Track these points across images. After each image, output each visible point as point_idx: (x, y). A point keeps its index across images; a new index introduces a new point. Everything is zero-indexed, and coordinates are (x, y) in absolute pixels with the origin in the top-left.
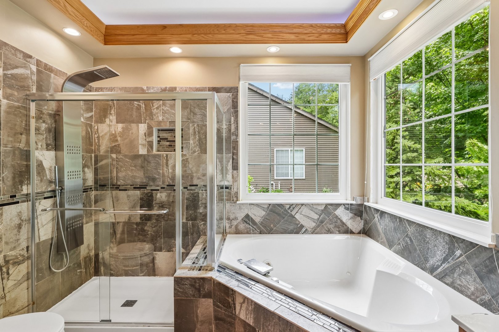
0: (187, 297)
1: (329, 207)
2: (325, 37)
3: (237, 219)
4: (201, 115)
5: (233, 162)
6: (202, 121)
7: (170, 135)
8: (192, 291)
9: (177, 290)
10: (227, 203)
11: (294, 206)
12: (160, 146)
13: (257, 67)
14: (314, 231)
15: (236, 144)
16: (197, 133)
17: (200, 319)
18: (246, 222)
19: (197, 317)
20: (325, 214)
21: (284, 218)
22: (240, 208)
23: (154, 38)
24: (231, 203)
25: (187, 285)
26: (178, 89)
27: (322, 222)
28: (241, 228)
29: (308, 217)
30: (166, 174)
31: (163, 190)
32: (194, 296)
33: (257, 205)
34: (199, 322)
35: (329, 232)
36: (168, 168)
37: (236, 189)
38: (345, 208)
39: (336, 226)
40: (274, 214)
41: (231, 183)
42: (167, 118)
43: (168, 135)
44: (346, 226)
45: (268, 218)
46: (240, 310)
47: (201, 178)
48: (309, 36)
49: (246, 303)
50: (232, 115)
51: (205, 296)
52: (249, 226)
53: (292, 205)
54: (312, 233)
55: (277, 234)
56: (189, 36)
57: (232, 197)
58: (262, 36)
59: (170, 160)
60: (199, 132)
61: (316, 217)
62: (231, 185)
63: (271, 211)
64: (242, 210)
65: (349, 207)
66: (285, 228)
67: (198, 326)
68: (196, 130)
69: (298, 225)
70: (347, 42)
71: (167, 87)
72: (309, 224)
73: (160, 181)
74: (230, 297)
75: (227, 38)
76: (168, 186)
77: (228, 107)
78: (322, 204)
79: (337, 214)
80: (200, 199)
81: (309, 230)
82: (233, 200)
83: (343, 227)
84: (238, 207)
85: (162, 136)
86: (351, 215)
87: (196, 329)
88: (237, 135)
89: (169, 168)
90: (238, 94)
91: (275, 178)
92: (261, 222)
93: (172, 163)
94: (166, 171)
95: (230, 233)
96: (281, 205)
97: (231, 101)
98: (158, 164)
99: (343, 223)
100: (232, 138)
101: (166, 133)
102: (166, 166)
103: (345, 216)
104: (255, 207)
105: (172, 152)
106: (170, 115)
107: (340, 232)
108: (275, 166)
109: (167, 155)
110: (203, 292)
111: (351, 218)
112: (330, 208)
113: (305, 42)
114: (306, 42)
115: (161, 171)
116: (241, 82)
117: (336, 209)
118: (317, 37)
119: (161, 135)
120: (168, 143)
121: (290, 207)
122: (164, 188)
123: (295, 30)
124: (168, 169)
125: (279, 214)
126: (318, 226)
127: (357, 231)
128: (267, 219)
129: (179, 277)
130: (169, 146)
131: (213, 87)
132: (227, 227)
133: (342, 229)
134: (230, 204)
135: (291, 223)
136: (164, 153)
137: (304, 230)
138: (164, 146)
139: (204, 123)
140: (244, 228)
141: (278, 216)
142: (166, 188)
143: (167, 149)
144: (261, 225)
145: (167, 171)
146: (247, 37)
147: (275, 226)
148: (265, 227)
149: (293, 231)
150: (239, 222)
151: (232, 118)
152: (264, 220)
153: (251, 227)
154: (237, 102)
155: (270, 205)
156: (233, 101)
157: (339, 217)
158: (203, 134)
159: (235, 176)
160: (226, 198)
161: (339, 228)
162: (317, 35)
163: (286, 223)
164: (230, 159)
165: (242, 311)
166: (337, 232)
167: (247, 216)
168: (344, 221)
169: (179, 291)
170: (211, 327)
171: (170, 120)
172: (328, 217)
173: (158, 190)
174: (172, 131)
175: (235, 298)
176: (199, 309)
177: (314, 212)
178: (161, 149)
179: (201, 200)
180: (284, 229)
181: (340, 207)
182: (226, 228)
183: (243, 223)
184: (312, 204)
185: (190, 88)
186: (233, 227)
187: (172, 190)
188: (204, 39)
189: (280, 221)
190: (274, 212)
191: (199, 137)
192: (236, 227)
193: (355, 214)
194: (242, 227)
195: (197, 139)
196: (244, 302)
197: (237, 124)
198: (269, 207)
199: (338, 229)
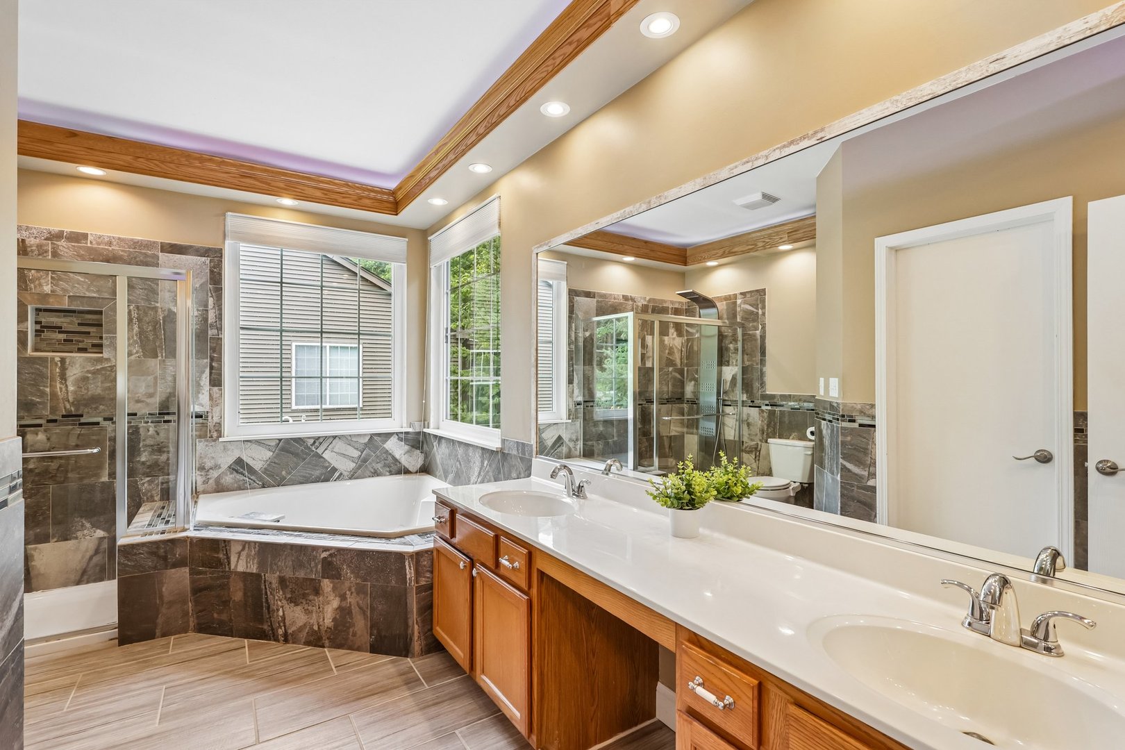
0: (142, 572)
1: (375, 438)
2: (367, 202)
3: (220, 468)
4: (145, 289)
5: (211, 373)
6: (148, 300)
7: (68, 320)
8: (152, 561)
9: (123, 564)
10: (200, 442)
11: (321, 440)
12: (41, 340)
13: (258, 222)
14: (353, 475)
15: (217, 344)
16: (135, 320)
17: (166, 600)
18: (237, 472)
19: (161, 597)
20: (370, 449)
21: (305, 459)
22: (224, 449)
23: (46, 148)
24: (207, 441)
25: (142, 554)
26: (92, 238)
27: (365, 461)
28: (228, 481)
29: (344, 455)
30: (61, 395)
31: (51, 424)
32: (155, 568)
33: (258, 442)
34: (164, 605)
35: (376, 474)
36: (66, 382)
37: (217, 418)
38: (398, 439)
39: (385, 466)
40: (288, 454)
41: (207, 409)
42: (64, 290)
43: (62, 320)
44: (400, 463)
45: (277, 461)
46: (238, 561)
47: (143, 402)
48: (344, 197)
49: (247, 549)
50: (210, 294)
51: (175, 566)
52: (242, 478)
53: (317, 439)
54: (350, 479)
55: (293, 484)
56: (129, 158)
57: (210, 431)
58: (269, 184)
59: (70, 367)
60: (139, 320)
61: (356, 454)
62: (207, 412)
63: (283, 449)
64: (229, 452)
65: (404, 437)
66: (307, 475)
67: (164, 610)
68: (135, 315)
69: (327, 468)
70: (397, 215)
71: (63, 231)
72: (345, 466)
73: (45, 408)
74: (221, 551)
75: (206, 175)
76: (63, 416)
77: (202, 281)
78: (365, 435)
79: (387, 448)
80: (142, 438)
81: (345, 473)
82: (211, 437)
83: (396, 465)
84: (220, 447)
85: (47, 322)
86: (407, 448)
87: (160, 616)
88: (220, 329)
89: (69, 383)
90: (222, 261)
91: (294, 407)
92: (265, 469)
93: (75, 374)
94: (61, 389)
95: (204, 492)
96: (299, 441)
97: (208, 271)
98: (42, 376)
99: (396, 460)
100: (210, 332)
101: (59, 317)
102: (62, 379)
103: (397, 449)
104: (254, 445)
105: (72, 352)
106: (71, 284)
107: (391, 473)
108: (293, 380)
109: (63, 360)
110: (172, 559)
111: (408, 452)
112: (377, 440)
113: (337, 204)
114: (339, 204)
115: (48, 390)
116: (227, 242)
117: (387, 441)
118: (356, 201)
119: (43, 320)
120: (62, 336)
121: (314, 442)
122: (55, 421)
123: (322, 185)
124: (67, 386)
125: (296, 455)
126: (360, 467)
127: (415, 471)
128: (275, 463)
129: (128, 545)
130: (65, 340)
131: (170, 243)
132: (199, 483)
133: (394, 468)
134: (206, 443)
135: (316, 466)
136: (57, 356)
137: (337, 474)
138: (53, 341)
139: (150, 304)
140: (231, 481)
141: (295, 457)
142: (61, 421)
143: (61, 346)
144: (264, 473)
145: (64, 389)
146: (241, 180)
147: (290, 473)
148: (271, 476)
149: (320, 478)
150: (223, 472)
151: (211, 301)
152: (269, 465)
153: (247, 479)
154: (220, 274)
155: (280, 440)
156: (212, 272)
157: (391, 452)
158: (148, 323)
159: (215, 396)
160: (198, 433)
161: (389, 467)
162: (355, 197)
163: (307, 467)
164: (206, 368)
165: (240, 562)
166: (388, 474)
167: (239, 462)
168: (397, 456)
169: (127, 565)
170: (186, 606)
171: (71, 294)
172: (374, 453)
173: (40, 426)
174: (71, 314)
175: (230, 550)
176: (166, 585)
177: (353, 447)
178: (43, 345)
179: (144, 440)
180: (305, 477)
181: (392, 438)
182: (197, 485)
183: (231, 473)
184: (350, 435)
185: (119, 238)
186: (211, 481)
187: (75, 425)
188: (158, 169)
189: (297, 465)
190: (288, 452)
191: (139, 327)
192: (217, 481)
193: (413, 447)
194: (229, 479)
195: (135, 331)
196: (243, 549)
197: (220, 309)
198: (279, 444)
199: (388, 469)
